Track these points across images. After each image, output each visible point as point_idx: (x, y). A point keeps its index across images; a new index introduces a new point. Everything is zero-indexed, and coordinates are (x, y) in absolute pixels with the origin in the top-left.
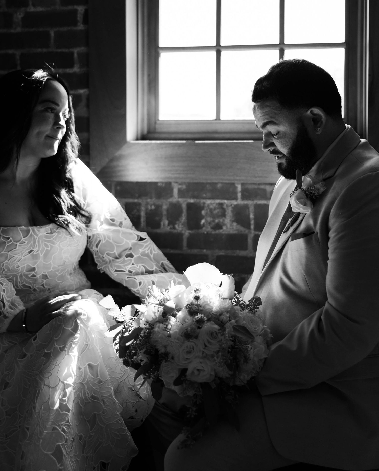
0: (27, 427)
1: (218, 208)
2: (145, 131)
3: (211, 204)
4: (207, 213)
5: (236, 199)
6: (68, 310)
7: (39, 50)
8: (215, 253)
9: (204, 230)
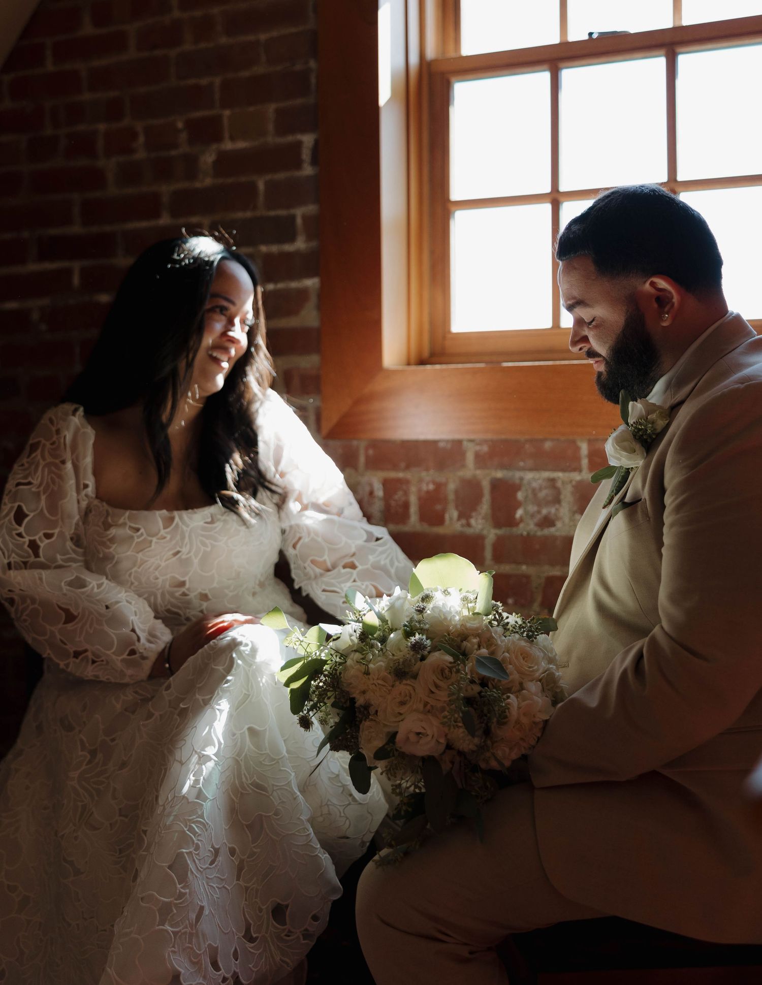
0: (145, 829)
1: (546, 488)
3: (534, 479)
4: (526, 497)
5: (579, 469)
8: (544, 573)
9: (522, 529)
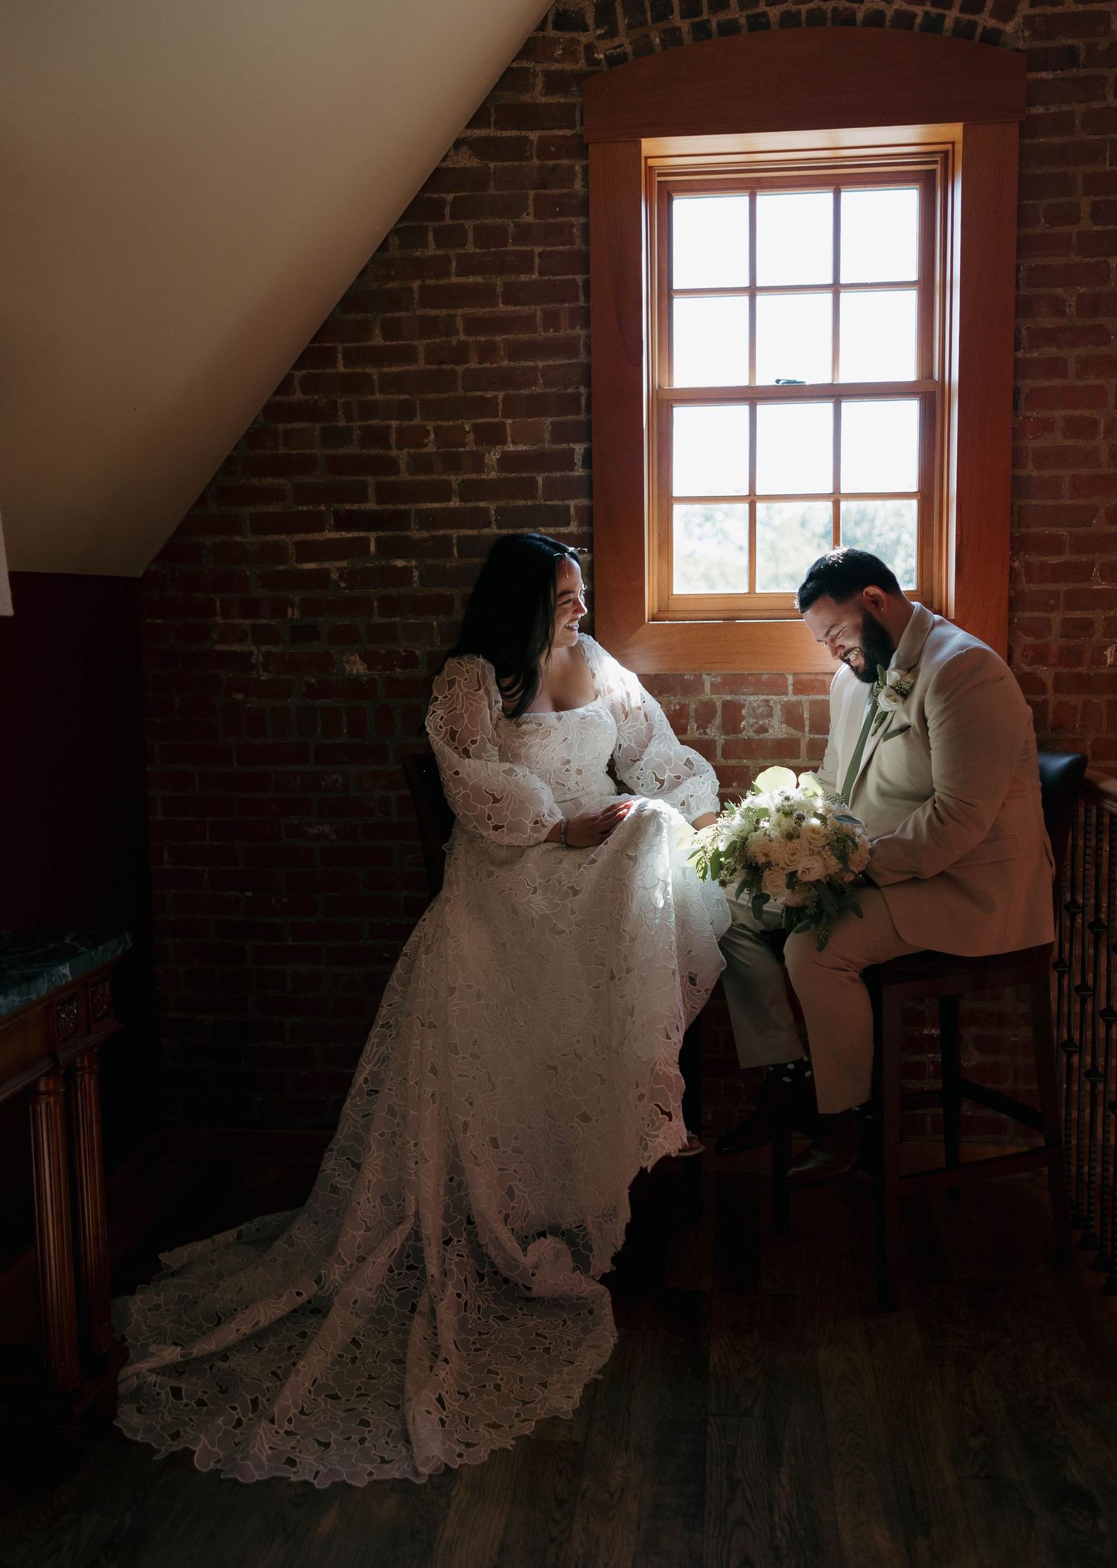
1: (762, 707)
2: (656, 611)
3: (755, 701)
4: (748, 713)
5: (786, 694)
6: (643, 811)
7: (522, 503)
8: (759, 764)
9: (744, 735)
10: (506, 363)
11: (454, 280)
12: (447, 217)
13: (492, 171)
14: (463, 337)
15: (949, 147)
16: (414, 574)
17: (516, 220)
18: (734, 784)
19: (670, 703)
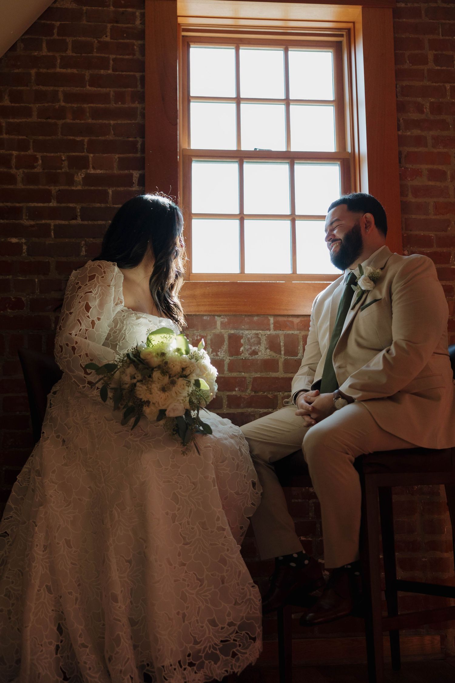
3: (249, 334)
4: (245, 342)
5: (269, 329)
8: (252, 376)
9: (243, 356)
10: (90, 121)
11: (58, 70)
12: (55, 35)
13: (85, 11)
14: (63, 104)
15: (351, 25)
16: (24, 247)
17: (99, 39)
18: (237, 389)
19: (194, 335)
